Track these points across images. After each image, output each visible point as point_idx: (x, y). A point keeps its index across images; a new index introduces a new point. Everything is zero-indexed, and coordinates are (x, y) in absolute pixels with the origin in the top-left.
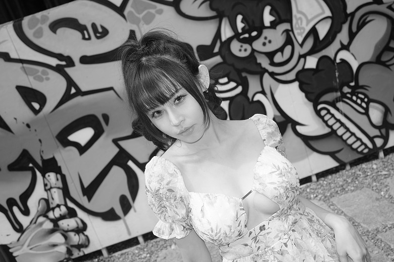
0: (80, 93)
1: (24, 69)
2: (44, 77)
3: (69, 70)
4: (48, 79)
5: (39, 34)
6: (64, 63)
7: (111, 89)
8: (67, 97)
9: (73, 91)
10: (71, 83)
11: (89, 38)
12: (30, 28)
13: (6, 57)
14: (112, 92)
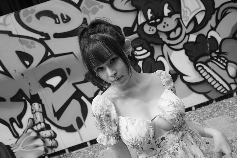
0: (53, 55)
1: (20, 41)
2: (32, 46)
3: (47, 42)
4: (34, 47)
5: (29, 20)
6: (44, 37)
7: (72, 53)
8: (45, 58)
9: (49, 54)
10: (48, 49)
11: (59, 23)
12: (24, 16)
13: (10, 33)
14: (72, 55)
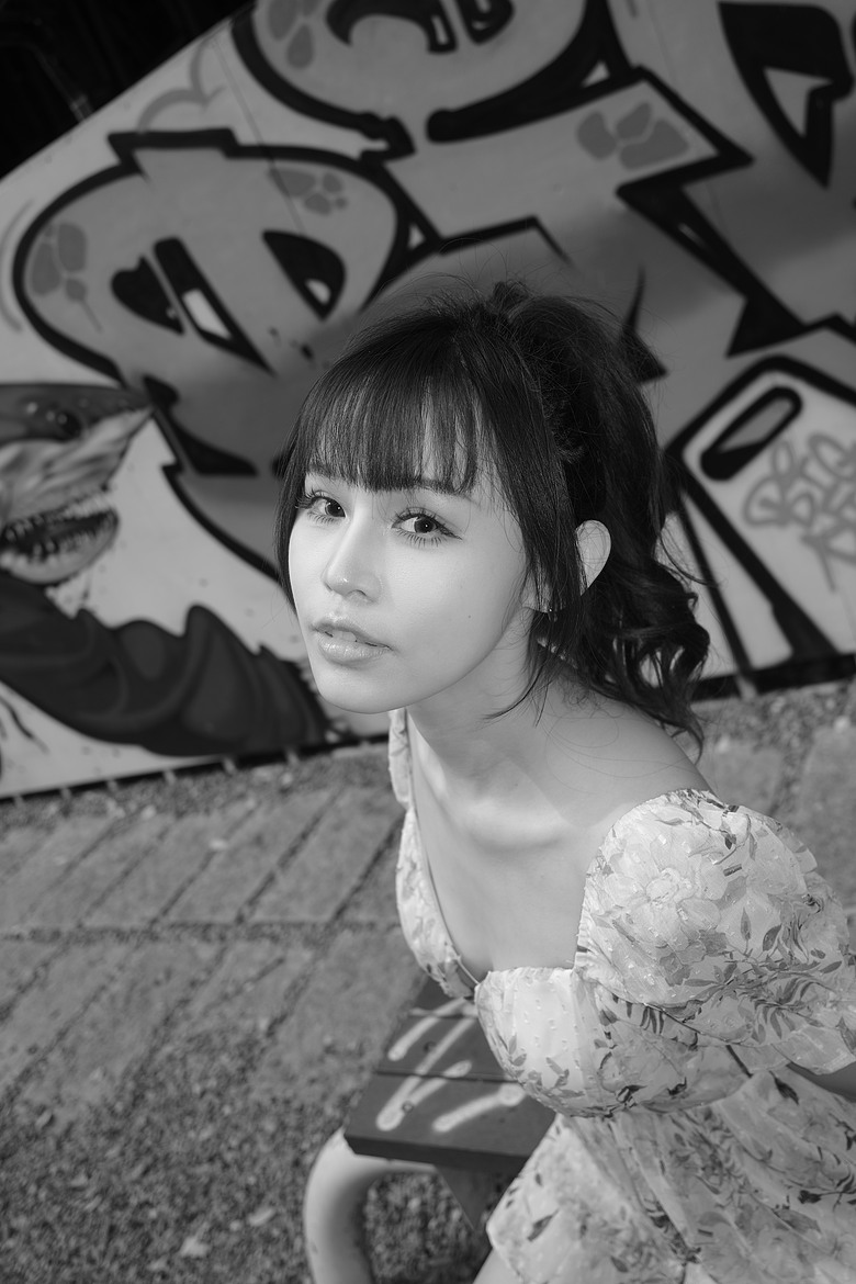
0: (437, 244)
1: (275, 176)
2: (332, 197)
3: (399, 169)
4: (342, 203)
5: (302, 52)
6: (380, 145)
7: (531, 223)
8: (400, 260)
9: (416, 238)
10: (407, 212)
11: (451, 46)
12: (278, 31)
13: (223, 141)
14: (532, 236)
